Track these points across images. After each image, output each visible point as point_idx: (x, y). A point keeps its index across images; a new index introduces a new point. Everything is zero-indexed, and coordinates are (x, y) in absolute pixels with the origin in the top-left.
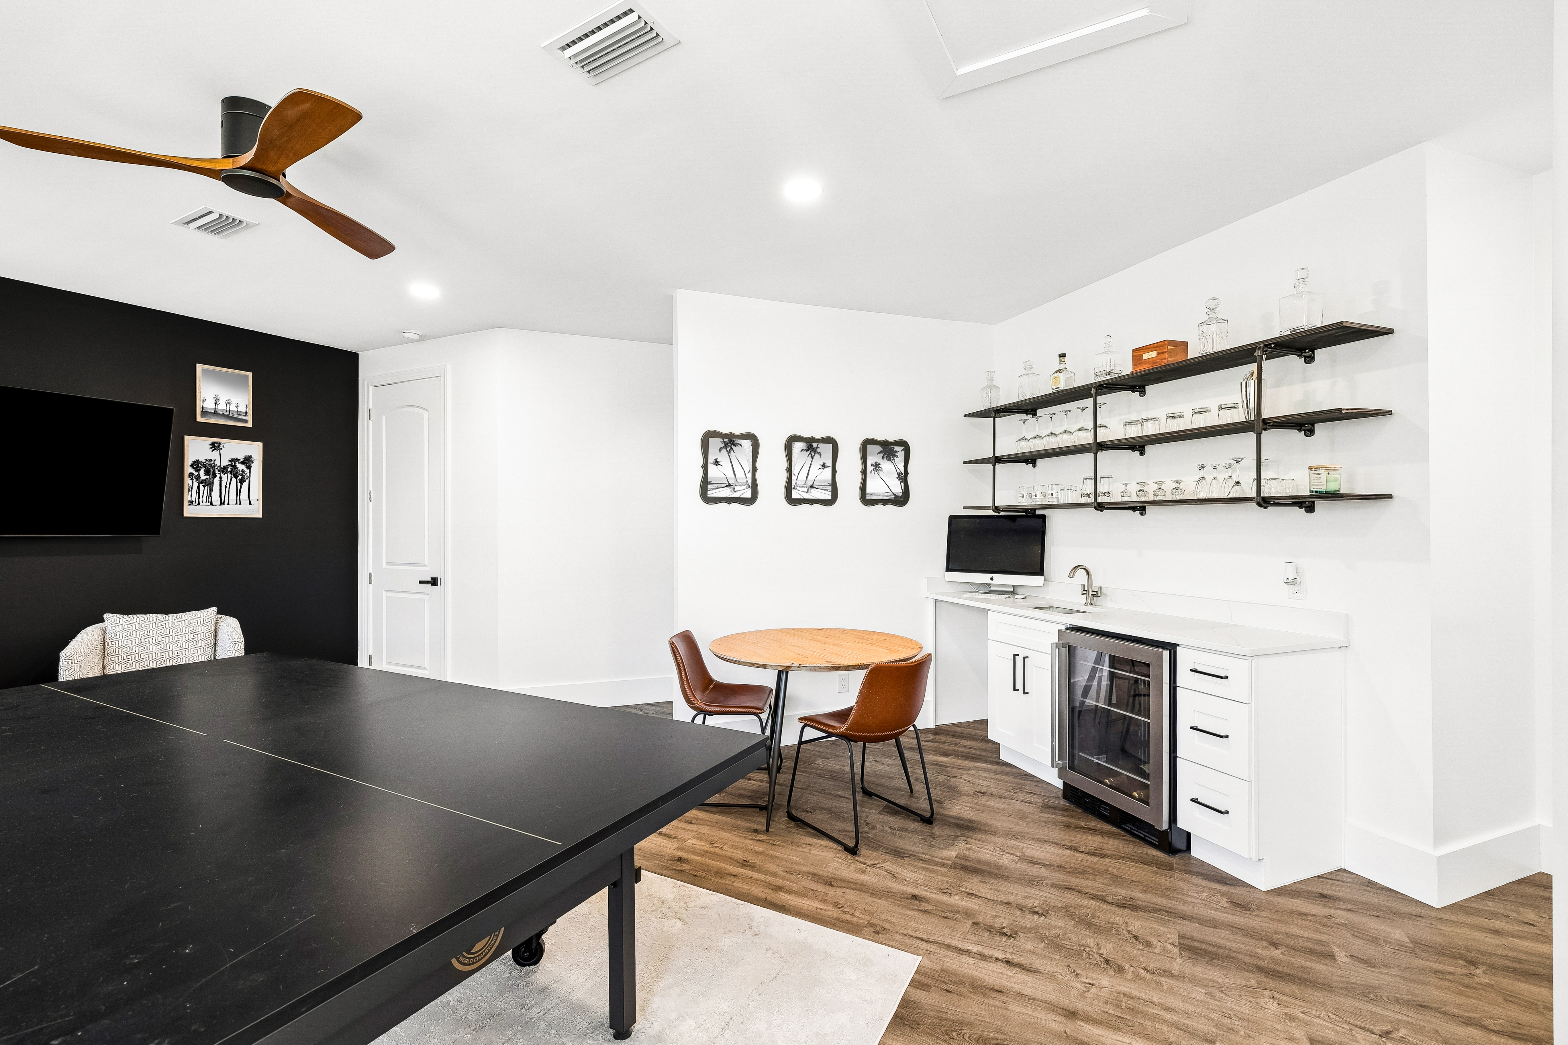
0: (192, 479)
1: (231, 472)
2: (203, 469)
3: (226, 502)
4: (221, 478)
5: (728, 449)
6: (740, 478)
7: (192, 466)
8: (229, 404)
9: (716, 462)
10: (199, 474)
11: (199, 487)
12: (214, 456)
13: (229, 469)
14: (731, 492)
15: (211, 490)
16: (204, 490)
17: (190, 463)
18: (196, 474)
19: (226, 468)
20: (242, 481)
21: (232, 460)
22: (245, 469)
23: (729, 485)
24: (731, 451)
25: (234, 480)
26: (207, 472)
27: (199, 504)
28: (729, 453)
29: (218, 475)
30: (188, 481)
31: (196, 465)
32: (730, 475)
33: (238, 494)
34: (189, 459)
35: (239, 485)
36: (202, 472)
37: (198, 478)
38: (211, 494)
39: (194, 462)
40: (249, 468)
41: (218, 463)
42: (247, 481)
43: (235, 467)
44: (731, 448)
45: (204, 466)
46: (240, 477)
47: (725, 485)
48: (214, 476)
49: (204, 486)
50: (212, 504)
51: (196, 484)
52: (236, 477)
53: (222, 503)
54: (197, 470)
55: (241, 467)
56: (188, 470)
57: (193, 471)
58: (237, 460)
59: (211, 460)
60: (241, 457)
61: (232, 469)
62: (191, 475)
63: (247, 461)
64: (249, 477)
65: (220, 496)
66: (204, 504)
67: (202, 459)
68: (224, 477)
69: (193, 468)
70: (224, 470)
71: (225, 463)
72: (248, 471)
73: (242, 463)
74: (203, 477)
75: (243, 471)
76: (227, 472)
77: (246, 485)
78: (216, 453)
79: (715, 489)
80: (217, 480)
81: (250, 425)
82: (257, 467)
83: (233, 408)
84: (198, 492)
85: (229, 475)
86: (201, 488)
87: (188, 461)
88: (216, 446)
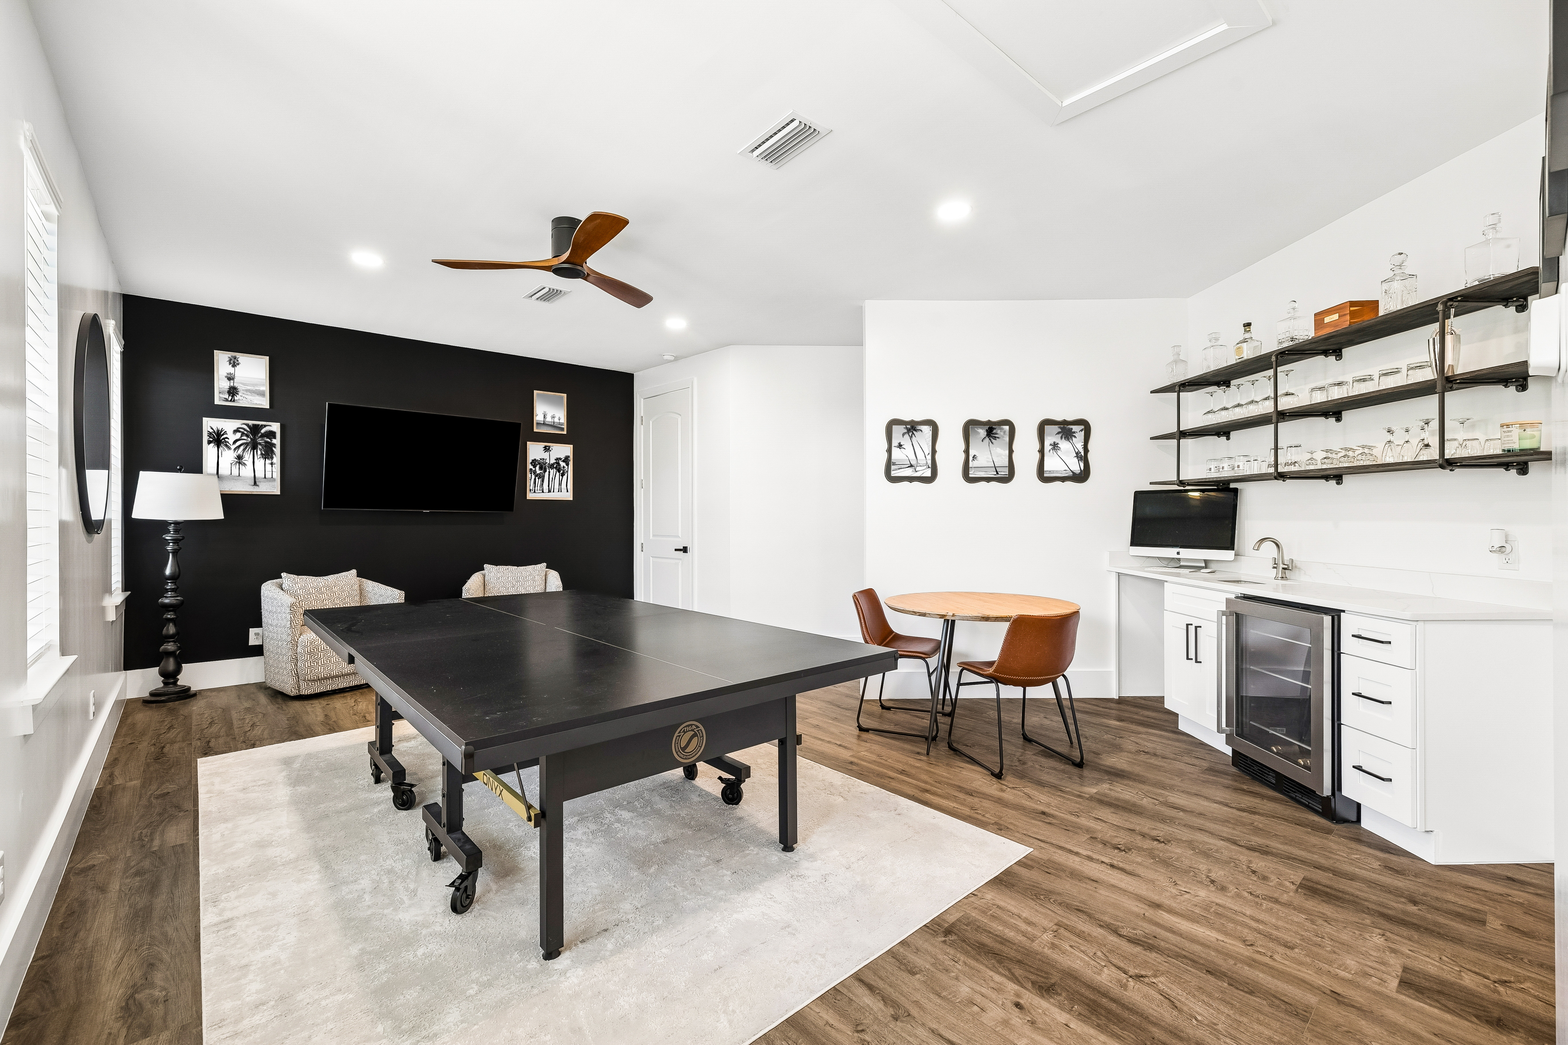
0: (531, 473)
1: (556, 468)
2: (538, 466)
3: (552, 491)
4: (549, 472)
5: (910, 434)
6: (920, 460)
7: (531, 463)
8: (554, 417)
9: (900, 446)
10: (535, 470)
11: (535, 479)
12: (545, 456)
13: (555, 466)
14: (913, 471)
15: (543, 481)
16: (539, 481)
17: (530, 461)
18: (534, 469)
19: (553, 465)
20: (563, 475)
21: (556, 459)
22: (565, 466)
23: (911, 466)
24: (913, 436)
25: (558, 473)
26: (541, 468)
27: (535, 492)
28: (911, 437)
29: (548, 470)
30: (529, 475)
31: (534, 463)
32: (912, 457)
33: (560, 484)
34: (530, 459)
35: (561, 477)
36: (537, 468)
37: (535, 472)
38: (542, 484)
39: (533, 460)
40: (568, 465)
41: (548, 461)
42: (566, 474)
43: (558, 464)
44: (913, 433)
45: (539, 464)
46: (562, 472)
47: (907, 466)
48: (545, 471)
49: (539, 478)
50: (543, 492)
51: (533, 477)
52: (559, 472)
53: (549, 491)
54: (535, 467)
55: (562, 464)
56: (530, 466)
57: (532, 467)
58: (560, 459)
59: (544, 459)
60: (563, 457)
61: (556, 466)
62: (531, 469)
63: (566, 460)
64: (567, 471)
65: (549, 486)
66: (538, 491)
67: (538, 458)
68: (552, 471)
69: (532, 465)
70: (551, 466)
71: (552, 461)
72: (567, 467)
73: (563, 461)
74: (538, 472)
75: (564, 467)
76: (554, 468)
77: (565, 477)
78: (547, 454)
79: (899, 469)
80: (547, 474)
81: (565, 432)
82: (571, 463)
83: (556, 420)
84: (535, 483)
85: (555, 470)
86: (537, 479)
87: (529, 460)
88: (547, 449)
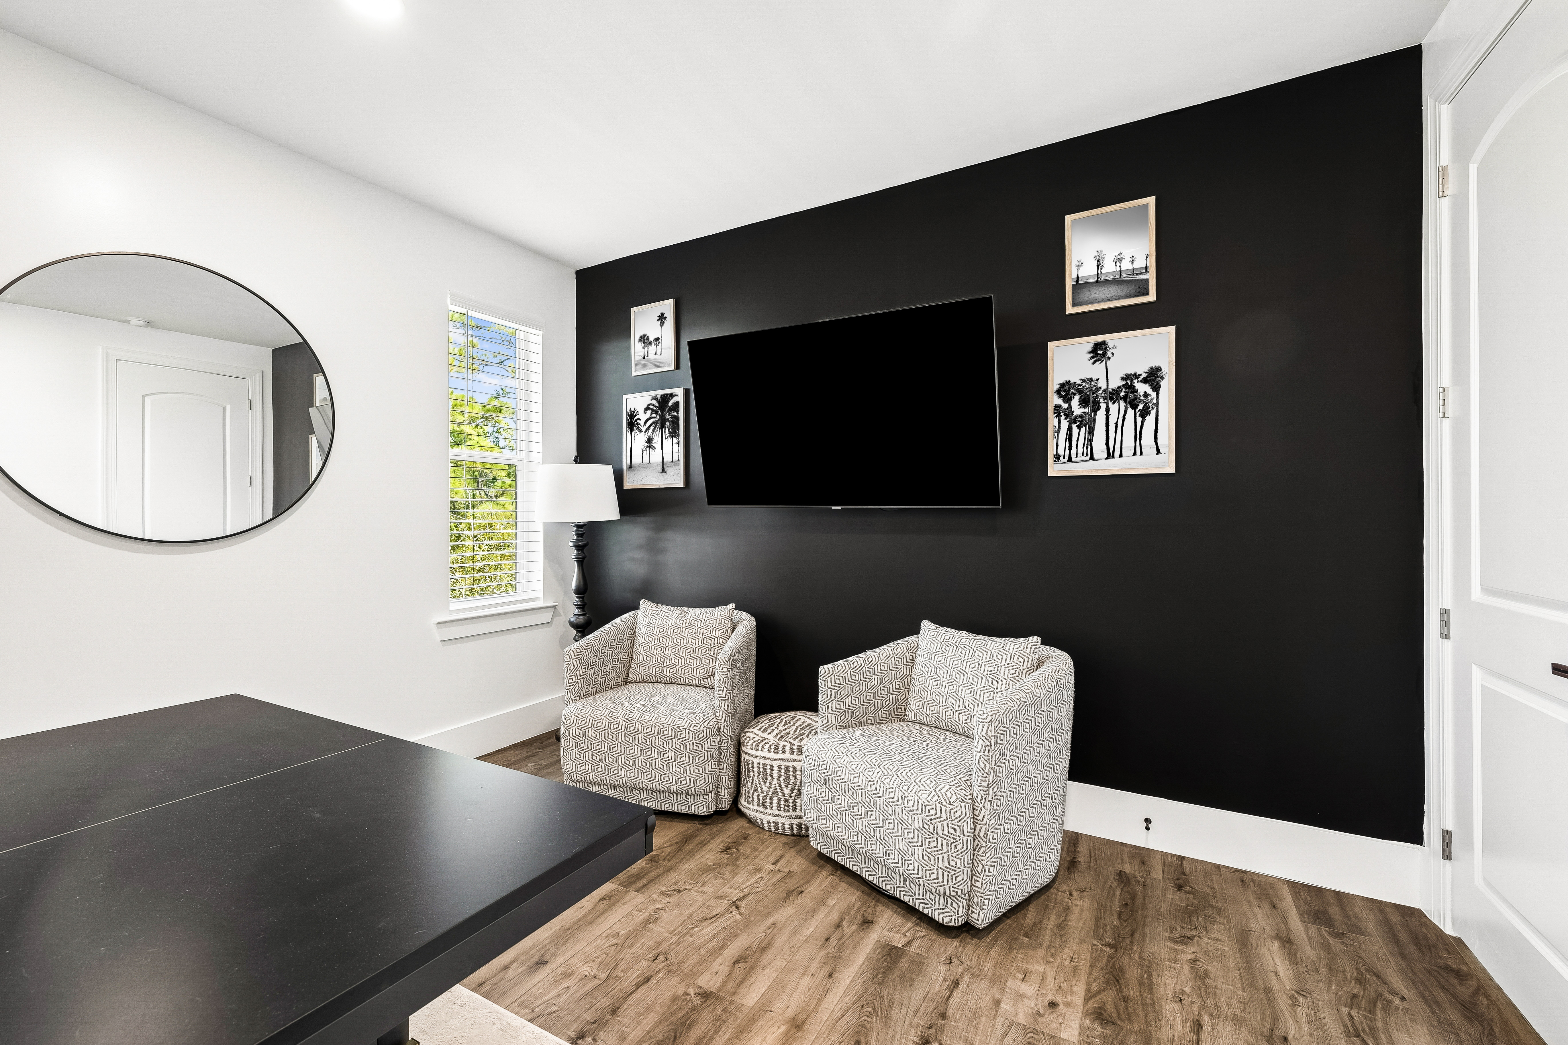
0: (1058, 416)
1: (1125, 399)
2: (1077, 398)
3: (1117, 453)
4: (1108, 410)
7: (1058, 392)
8: (1120, 260)
10: (1070, 407)
11: (1070, 430)
12: (1096, 371)
13: (1122, 394)
15: (1091, 432)
16: (1080, 434)
17: (1056, 387)
18: (1066, 406)
19: (1116, 391)
20: (1144, 414)
21: (1127, 378)
22: (1150, 391)
25: (1131, 412)
26: (1084, 403)
27: (1070, 460)
29: (1103, 406)
30: (1053, 421)
31: (1065, 391)
33: (1138, 436)
34: (1055, 380)
35: (1139, 420)
36: (1075, 402)
37: (1068, 413)
38: (1090, 441)
39: (1062, 385)
40: (1156, 388)
41: (1102, 384)
42: (1153, 412)
43: (1131, 388)
45: (1080, 391)
46: (1141, 407)
48: (1096, 408)
49: (1079, 427)
50: (1092, 458)
51: (1065, 424)
52: (1134, 406)
53: (1110, 456)
54: (1068, 399)
55: (1142, 388)
56: (1054, 400)
57: (1060, 402)
58: (1136, 376)
59: (1091, 380)
60: (1143, 369)
61: (1126, 393)
62: (1057, 408)
63: (1153, 377)
64: (1157, 405)
65: (1107, 443)
66: (1080, 458)
67: (1075, 379)
68: (1114, 408)
69: (1060, 396)
70: (1113, 396)
71: (1116, 382)
72: (1154, 394)
73: (1145, 381)
74: (1077, 410)
75: (1146, 395)
76: (1118, 399)
77: (1150, 419)
78: (1100, 367)
80: (1101, 415)
81: (1152, 297)
82: (1168, 386)
83: (1126, 265)
84: (1070, 438)
85: (1122, 404)
86: (1075, 430)
87: (1053, 385)
88: (1099, 353)
